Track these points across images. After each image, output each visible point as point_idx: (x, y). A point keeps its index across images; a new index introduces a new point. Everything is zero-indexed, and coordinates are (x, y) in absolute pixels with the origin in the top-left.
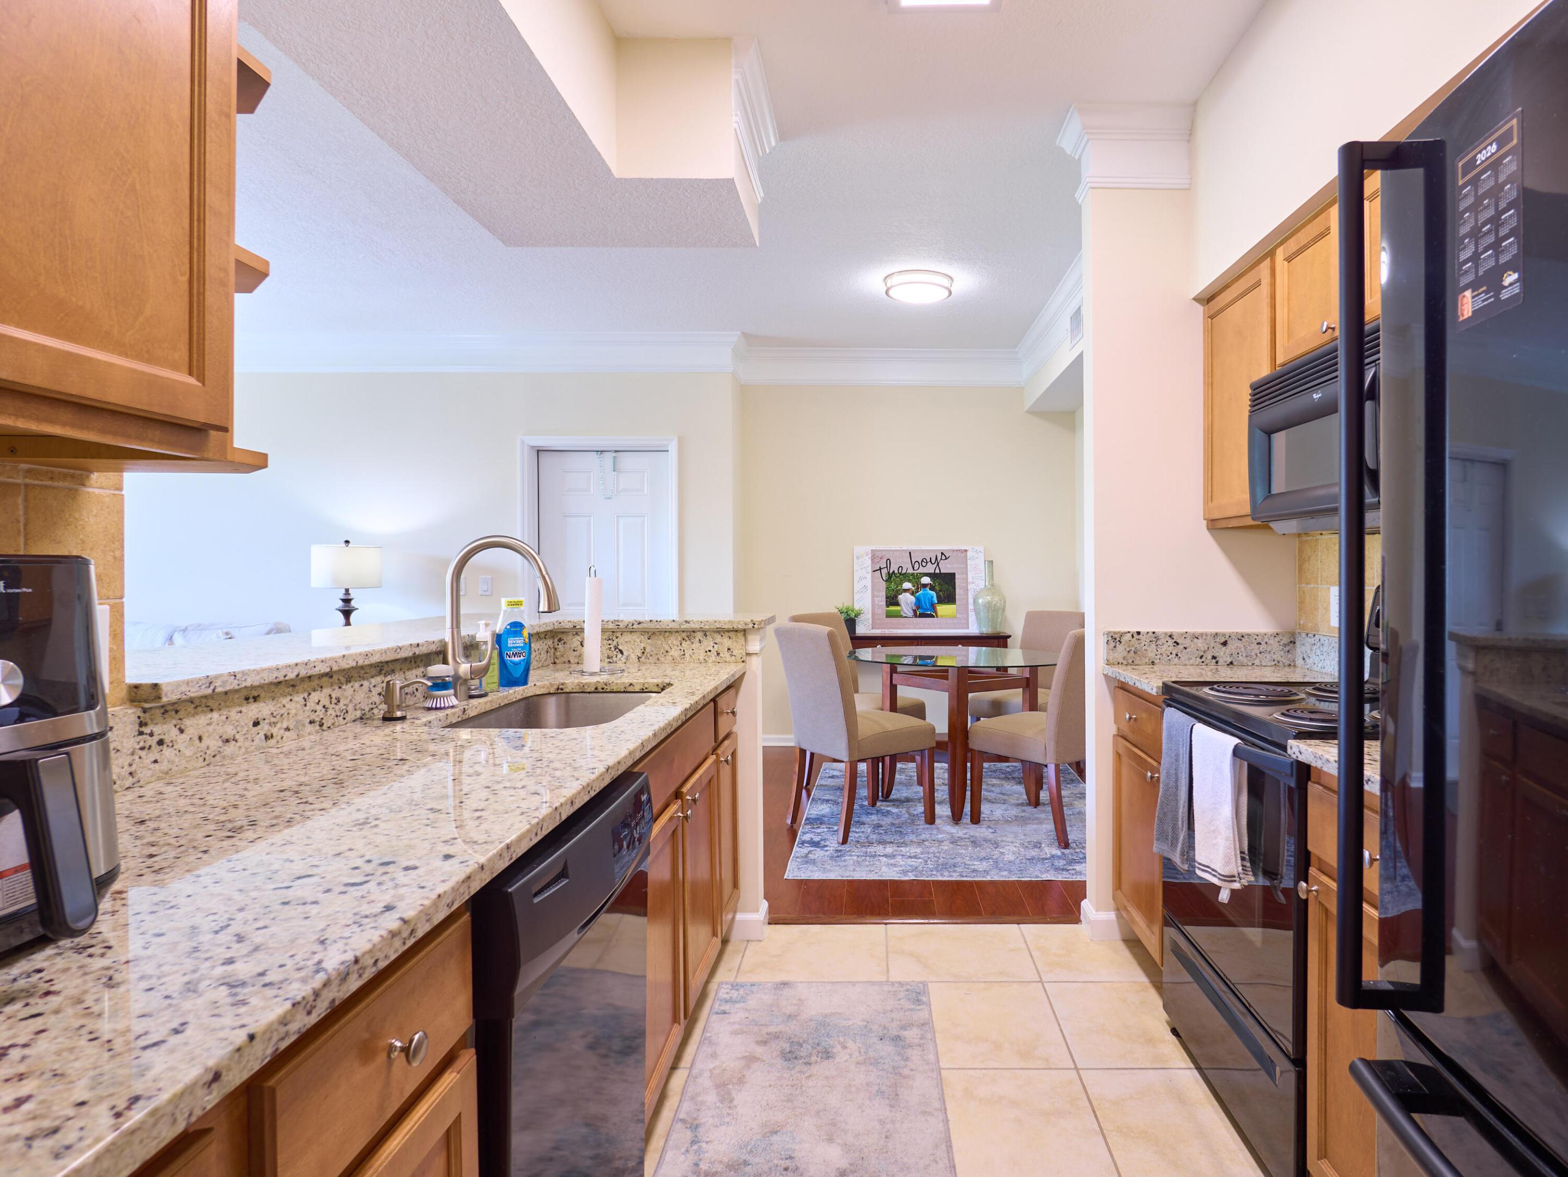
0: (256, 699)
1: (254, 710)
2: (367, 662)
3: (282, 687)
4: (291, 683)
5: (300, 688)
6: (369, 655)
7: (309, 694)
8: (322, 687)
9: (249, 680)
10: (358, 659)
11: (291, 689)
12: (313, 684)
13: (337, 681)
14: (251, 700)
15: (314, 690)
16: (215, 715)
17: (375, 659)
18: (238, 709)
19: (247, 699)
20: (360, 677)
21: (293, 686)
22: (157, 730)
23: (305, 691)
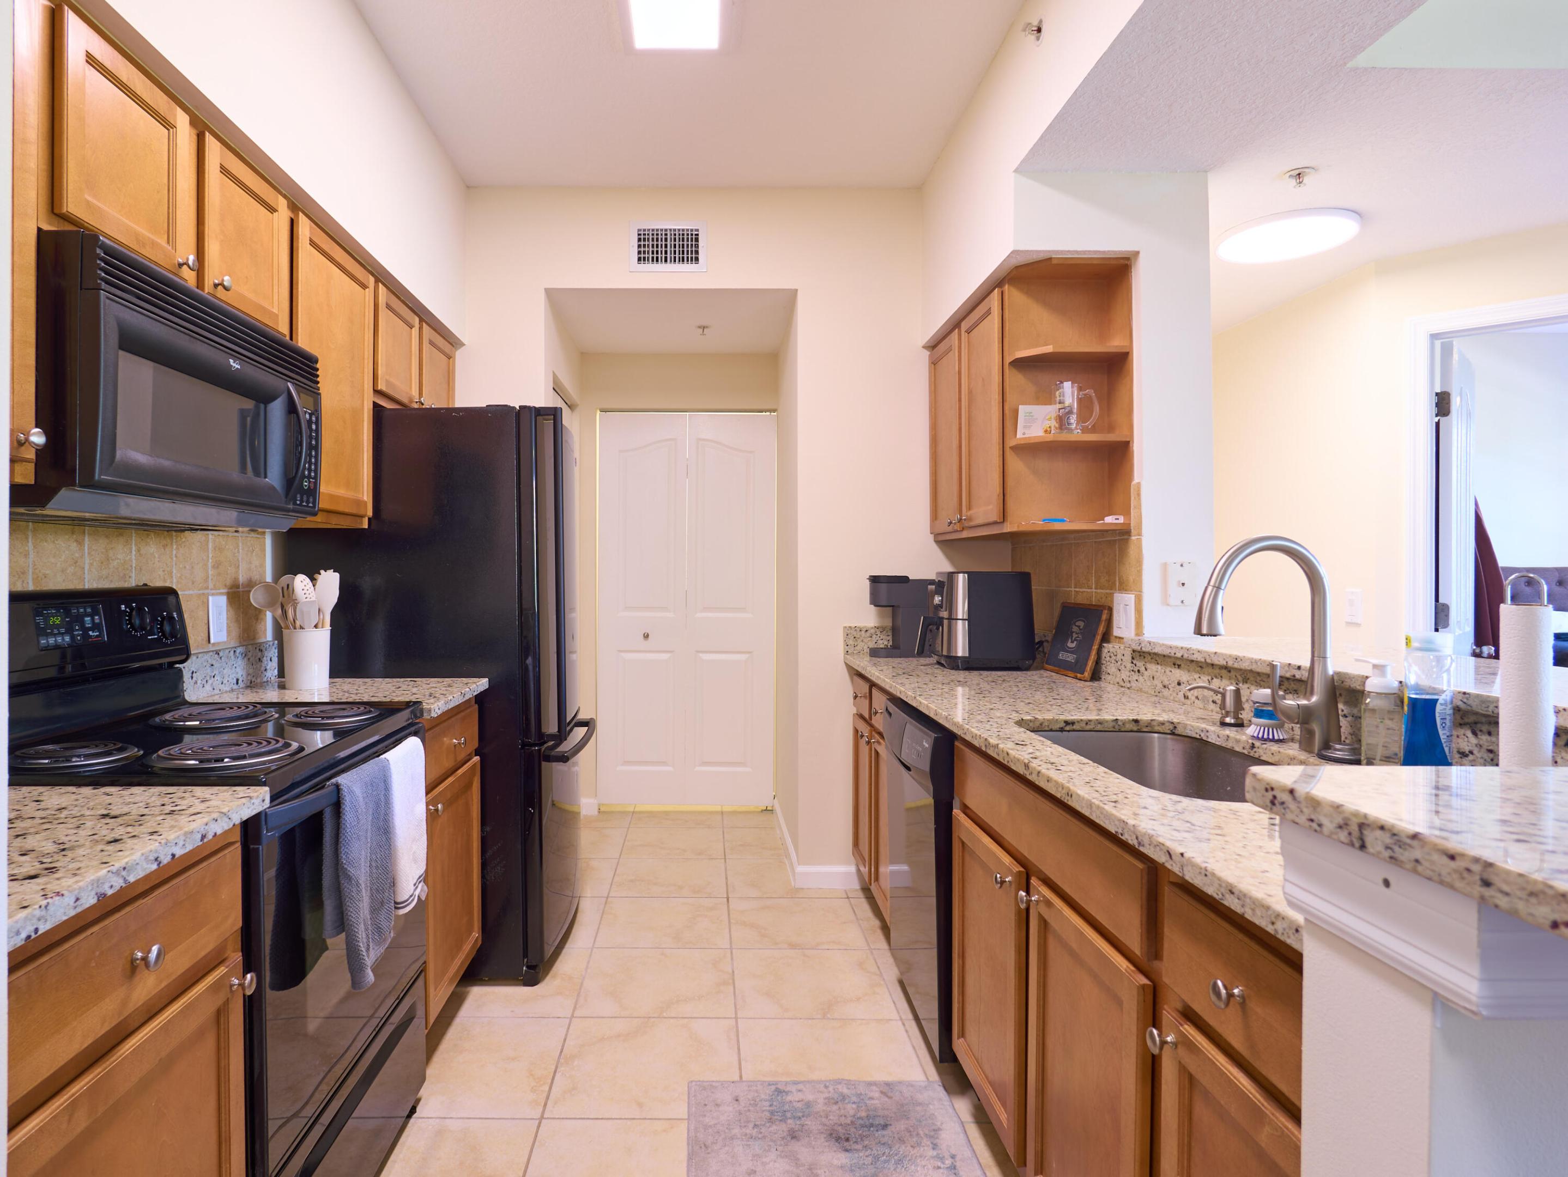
0: (1179, 666)
1: (1178, 674)
2: (1236, 665)
3: (1194, 664)
4: (1200, 664)
5: (1205, 670)
6: (1239, 660)
7: (1212, 679)
8: (1221, 677)
9: (1156, 649)
10: (1228, 660)
11: (1199, 669)
12: (1215, 671)
13: (1234, 677)
14: (1177, 666)
15: (1216, 677)
16: (1159, 667)
17: (1245, 665)
18: (1171, 669)
19: (1174, 664)
20: (1256, 682)
21: (1201, 667)
22: (1138, 664)
23: (1209, 674)
